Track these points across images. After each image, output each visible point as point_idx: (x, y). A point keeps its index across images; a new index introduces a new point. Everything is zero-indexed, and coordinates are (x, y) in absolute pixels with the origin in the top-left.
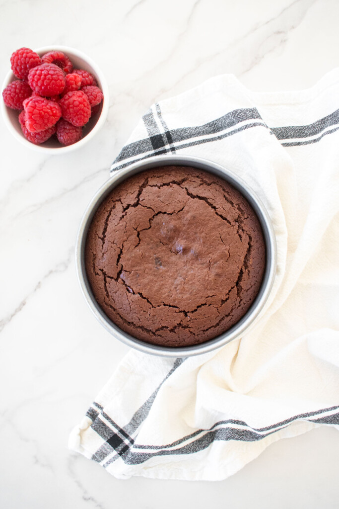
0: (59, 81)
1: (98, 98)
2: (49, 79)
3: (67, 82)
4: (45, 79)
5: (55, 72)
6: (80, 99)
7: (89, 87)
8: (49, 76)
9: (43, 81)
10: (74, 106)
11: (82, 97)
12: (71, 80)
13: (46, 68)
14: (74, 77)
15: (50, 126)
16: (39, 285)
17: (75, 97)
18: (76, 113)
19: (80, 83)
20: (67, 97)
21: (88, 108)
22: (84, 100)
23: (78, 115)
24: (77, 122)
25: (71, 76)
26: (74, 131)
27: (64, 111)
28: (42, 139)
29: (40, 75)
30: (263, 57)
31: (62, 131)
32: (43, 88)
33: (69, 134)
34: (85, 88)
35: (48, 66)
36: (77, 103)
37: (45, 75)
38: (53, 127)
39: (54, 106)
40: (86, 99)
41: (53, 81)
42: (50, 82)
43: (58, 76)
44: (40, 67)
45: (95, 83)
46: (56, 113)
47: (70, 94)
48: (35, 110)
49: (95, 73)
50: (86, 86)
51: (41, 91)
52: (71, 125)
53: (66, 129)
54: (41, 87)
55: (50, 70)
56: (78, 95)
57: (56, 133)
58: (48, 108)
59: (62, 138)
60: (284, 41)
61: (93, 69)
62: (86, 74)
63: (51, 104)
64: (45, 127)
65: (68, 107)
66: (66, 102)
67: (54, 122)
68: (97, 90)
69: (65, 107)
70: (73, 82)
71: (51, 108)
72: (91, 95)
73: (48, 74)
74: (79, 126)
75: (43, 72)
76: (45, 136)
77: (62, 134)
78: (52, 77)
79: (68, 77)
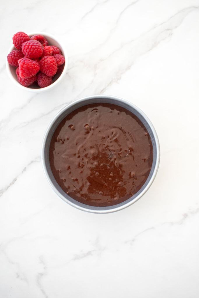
0: (39, 49)
1: (62, 61)
2: (33, 48)
3: (44, 50)
4: (31, 48)
5: (37, 45)
6: (51, 60)
7: (57, 55)
8: (34, 46)
9: (30, 49)
10: (48, 64)
11: (52, 59)
12: (46, 49)
13: (32, 42)
14: (48, 48)
15: (33, 75)
16: (25, 169)
17: (48, 59)
18: (48, 68)
19: (52, 52)
20: (44, 59)
21: (56, 66)
22: (54, 61)
23: (49, 69)
24: (49, 73)
25: (47, 47)
26: (47, 79)
27: (41, 66)
28: (28, 83)
29: (28, 46)
30: (159, 43)
31: (40, 79)
32: (30, 53)
33: (45, 81)
34: (55, 55)
35: (33, 41)
36: (49, 62)
37: (31, 46)
38: (35, 76)
39: (36, 63)
40: (54, 60)
41: (36, 49)
42: (34, 50)
43: (39, 46)
44: (29, 42)
45: (60, 52)
46: (36, 67)
47: (45, 57)
48: (25, 65)
49: (61, 48)
50: (55, 54)
51: (28, 55)
52: (45, 75)
53: (43, 78)
54: (29, 52)
55: (34, 43)
56: (50, 58)
57: (37, 80)
58: (32, 64)
59: (40, 83)
60: (171, 34)
61: (60, 46)
62: (56, 48)
63: (34, 62)
64: (30, 75)
65: (44, 65)
66: (43, 62)
67: (36, 73)
68: (61, 56)
69: (42, 64)
70: (47, 50)
71: (34, 64)
72: (58, 59)
73: (33, 45)
74: (50, 76)
75: (30, 44)
76: (30, 82)
77: (40, 81)
78: (35, 47)
79: (45, 48)
